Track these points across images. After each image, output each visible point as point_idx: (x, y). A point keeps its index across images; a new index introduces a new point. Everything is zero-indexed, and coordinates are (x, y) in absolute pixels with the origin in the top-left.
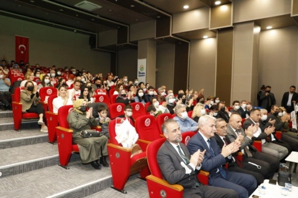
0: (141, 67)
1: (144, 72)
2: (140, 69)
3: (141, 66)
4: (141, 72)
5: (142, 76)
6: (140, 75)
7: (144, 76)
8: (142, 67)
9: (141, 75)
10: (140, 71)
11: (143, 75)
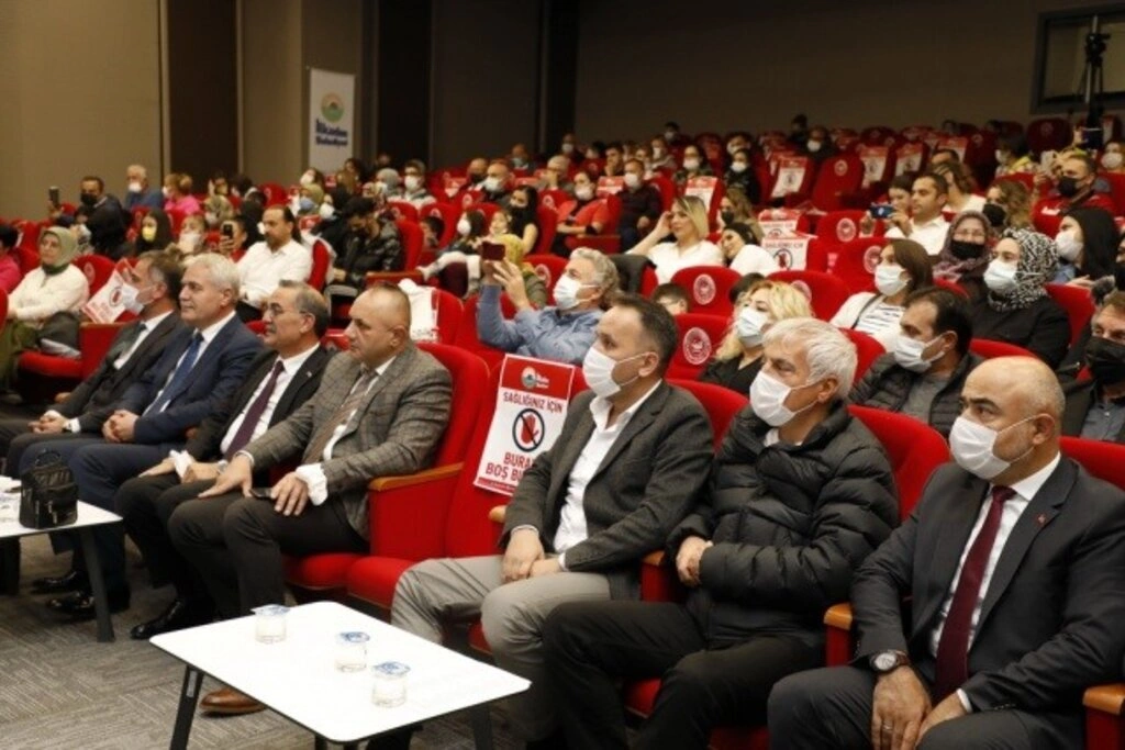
0: (329, 104)
1: (342, 128)
2: (324, 109)
3: (329, 96)
4: (330, 125)
5: (335, 143)
6: (324, 136)
7: (345, 144)
8: (334, 106)
9: (331, 138)
10: (323, 120)
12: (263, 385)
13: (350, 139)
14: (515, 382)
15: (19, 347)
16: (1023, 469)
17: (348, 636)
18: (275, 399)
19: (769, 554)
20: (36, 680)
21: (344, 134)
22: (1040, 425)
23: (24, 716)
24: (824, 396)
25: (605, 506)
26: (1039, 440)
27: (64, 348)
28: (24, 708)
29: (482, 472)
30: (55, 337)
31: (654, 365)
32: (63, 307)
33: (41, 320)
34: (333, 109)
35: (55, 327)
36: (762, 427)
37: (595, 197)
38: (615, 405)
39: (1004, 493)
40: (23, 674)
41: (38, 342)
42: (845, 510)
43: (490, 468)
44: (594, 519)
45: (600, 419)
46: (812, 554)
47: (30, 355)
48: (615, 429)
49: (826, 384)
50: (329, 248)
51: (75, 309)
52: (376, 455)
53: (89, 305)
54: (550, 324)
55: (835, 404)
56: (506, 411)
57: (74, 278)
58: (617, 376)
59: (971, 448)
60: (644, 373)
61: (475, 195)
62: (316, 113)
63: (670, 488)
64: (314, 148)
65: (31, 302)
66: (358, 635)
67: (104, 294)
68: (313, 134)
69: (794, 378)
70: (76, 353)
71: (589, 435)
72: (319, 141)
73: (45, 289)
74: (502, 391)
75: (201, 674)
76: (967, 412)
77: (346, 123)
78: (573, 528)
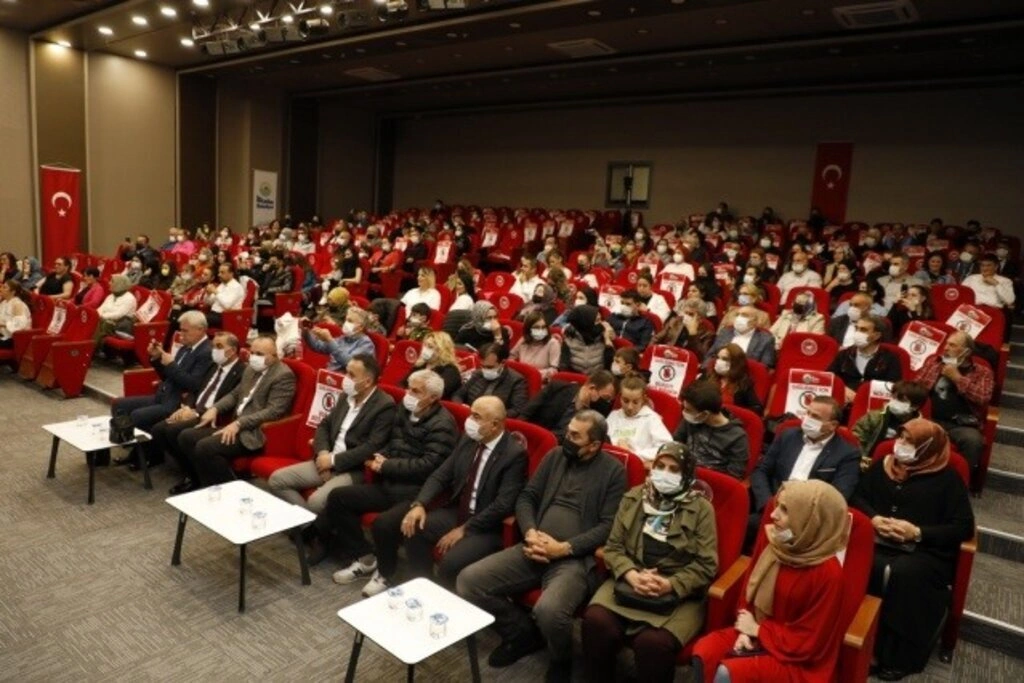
2: (261, 190)
3: (264, 183)
4: (264, 198)
5: (267, 207)
6: (261, 204)
7: (272, 207)
8: (266, 188)
9: (265, 204)
11: (269, 205)
12: (213, 380)
13: (274, 205)
14: (323, 381)
15: (104, 333)
16: (489, 439)
17: (244, 500)
18: (218, 386)
19: (405, 462)
20: (120, 508)
21: (272, 202)
22: (495, 424)
23: (115, 525)
24: (432, 400)
25: (353, 440)
26: (495, 428)
27: (126, 335)
28: (116, 521)
29: (310, 419)
30: (122, 329)
31: (372, 381)
32: (125, 314)
33: (115, 321)
34: (266, 190)
35: (121, 324)
36: (408, 413)
37: (392, 250)
38: (357, 399)
39: (484, 447)
40: (114, 505)
41: (114, 331)
42: (433, 445)
43: (314, 418)
44: (349, 445)
45: (352, 404)
46: (421, 461)
47: (110, 338)
48: (358, 409)
49: (432, 397)
50: (256, 284)
51: (130, 315)
52: (262, 414)
53: (138, 312)
54: (343, 343)
55: (436, 402)
56: (320, 393)
57: (129, 299)
58: (357, 387)
59: (471, 430)
60: (367, 386)
61: (334, 245)
62: (257, 192)
63: (377, 436)
64: (256, 210)
65: (109, 311)
66: (248, 499)
67: (145, 307)
68: (255, 203)
69: (421, 396)
70: (132, 338)
71: (346, 412)
72: (259, 206)
73: (116, 303)
74: (318, 385)
75: (186, 516)
76: (471, 416)
77: (273, 196)
78: (340, 446)
